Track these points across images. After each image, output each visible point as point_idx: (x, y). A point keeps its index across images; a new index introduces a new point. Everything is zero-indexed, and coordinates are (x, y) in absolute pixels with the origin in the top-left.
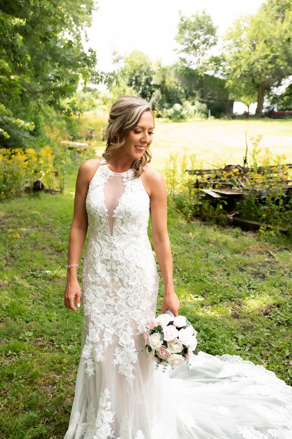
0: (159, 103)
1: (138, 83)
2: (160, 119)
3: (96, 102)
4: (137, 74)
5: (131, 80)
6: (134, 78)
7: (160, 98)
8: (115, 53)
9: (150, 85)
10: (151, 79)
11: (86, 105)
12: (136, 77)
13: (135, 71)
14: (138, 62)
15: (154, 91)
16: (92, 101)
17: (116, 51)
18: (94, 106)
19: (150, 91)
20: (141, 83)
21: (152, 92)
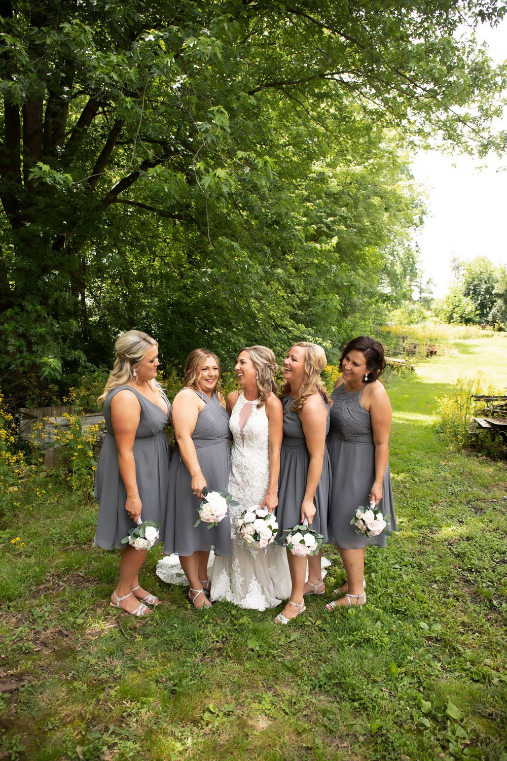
0: (501, 314)
1: (476, 293)
2: (502, 333)
3: (427, 314)
4: (476, 282)
5: (468, 289)
6: (471, 287)
7: (503, 308)
8: (455, 260)
9: (491, 294)
10: (493, 288)
11: (415, 317)
12: (475, 286)
13: (474, 280)
14: (477, 270)
15: (495, 301)
16: (421, 313)
17: (456, 257)
18: (424, 318)
19: (491, 301)
20: (480, 292)
21: (493, 303)
